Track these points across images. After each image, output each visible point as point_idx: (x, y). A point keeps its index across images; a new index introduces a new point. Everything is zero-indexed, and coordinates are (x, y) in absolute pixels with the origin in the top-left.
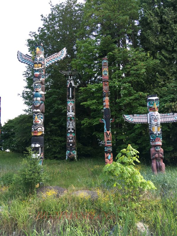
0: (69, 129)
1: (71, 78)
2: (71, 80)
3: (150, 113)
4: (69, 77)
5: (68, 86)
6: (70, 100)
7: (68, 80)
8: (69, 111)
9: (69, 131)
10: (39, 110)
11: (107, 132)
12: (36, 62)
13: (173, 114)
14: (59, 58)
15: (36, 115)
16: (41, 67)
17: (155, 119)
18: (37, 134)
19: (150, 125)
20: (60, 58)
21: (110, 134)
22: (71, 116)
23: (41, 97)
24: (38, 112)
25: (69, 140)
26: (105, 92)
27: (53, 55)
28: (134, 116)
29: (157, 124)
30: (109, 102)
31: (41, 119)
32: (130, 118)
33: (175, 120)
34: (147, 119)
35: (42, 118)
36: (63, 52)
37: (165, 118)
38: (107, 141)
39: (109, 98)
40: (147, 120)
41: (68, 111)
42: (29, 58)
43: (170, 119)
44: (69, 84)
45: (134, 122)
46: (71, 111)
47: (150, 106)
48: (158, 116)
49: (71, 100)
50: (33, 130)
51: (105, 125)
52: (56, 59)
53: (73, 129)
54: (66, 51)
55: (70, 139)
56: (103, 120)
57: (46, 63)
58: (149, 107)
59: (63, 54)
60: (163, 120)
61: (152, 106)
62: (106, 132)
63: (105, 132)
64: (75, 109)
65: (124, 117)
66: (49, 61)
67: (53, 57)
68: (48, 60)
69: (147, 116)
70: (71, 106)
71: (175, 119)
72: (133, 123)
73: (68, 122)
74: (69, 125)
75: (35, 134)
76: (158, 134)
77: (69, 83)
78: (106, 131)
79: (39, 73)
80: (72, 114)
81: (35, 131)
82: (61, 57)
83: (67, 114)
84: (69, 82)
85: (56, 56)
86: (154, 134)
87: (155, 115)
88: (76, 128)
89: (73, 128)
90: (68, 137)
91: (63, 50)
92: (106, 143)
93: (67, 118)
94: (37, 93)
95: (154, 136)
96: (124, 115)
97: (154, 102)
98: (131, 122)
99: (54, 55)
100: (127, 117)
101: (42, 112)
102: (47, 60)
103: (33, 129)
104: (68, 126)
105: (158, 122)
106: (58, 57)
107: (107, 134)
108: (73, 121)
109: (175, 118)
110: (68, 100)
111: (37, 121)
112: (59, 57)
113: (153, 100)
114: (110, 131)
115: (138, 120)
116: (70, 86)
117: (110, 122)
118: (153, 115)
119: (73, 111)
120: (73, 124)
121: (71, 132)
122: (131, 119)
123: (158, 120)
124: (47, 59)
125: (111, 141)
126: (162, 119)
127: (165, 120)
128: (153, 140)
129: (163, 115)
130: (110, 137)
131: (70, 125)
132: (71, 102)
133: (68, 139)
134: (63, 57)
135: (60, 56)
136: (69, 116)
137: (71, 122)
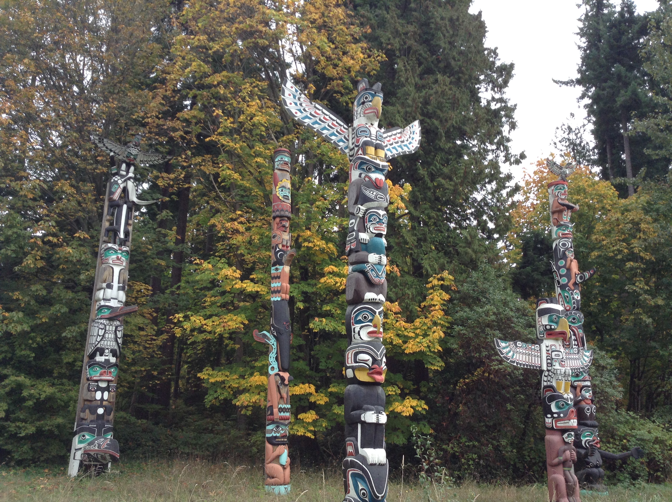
0: (101, 352)
1: (128, 171)
2: (129, 179)
3: (549, 342)
4: (124, 166)
5: (116, 196)
6: (116, 247)
7: (117, 174)
8: (110, 286)
9: (99, 359)
11: (282, 374)
12: (369, 139)
14: (406, 146)
15: (377, 311)
17: (562, 361)
19: (546, 374)
20: (408, 145)
22: (114, 303)
25: (96, 391)
26: (280, 250)
27: (393, 132)
29: (565, 372)
32: (510, 352)
33: (581, 368)
34: (541, 357)
36: (413, 133)
38: (278, 403)
40: (539, 359)
41: (104, 285)
42: (327, 117)
43: (575, 363)
44: (119, 191)
45: (517, 363)
46: (115, 284)
47: (551, 326)
49: (120, 245)
50: (370, 363)
51: (275, 351)
52: (401, 147)
53: (114, 353)
54: (418, 133)
55: (99, 389)
56: (265, 336)
58: (548, 327)
59: (413, 139)
61: (556, 327)
63: (272, 373)
65: (499, 346)
69: (540, 350)
70: (117, 270)
72: (515, 364)
73: (101, 327)
74: (103, 336)
75: (379, 378)
77: (122, 186)
78: (276, 371)
80: (120, 299)
82: (410, 144)
83: (100, 294)
84: (120, 182)
85: (401, 137)
86: (563, 399)
87: (562, 351)
89: (116, 348)
91: (414, 127)
92: (275, 410)
93: (95, 307)
95: (563, 405)
96: (499, 341)
97: (559, 317)
98: (511, 361)
99: (396, 134)
100: (504, 348)
103: (365, 356)
104: (95, 340)
106: (404, 141)
108: (118, 323)
109: (581, 362)
110: (109, 245)
112: (405, 143)
113: (558, 312)
115: (524, 357)
116: (121, 198)
118: (557, 349)
119: (121, 288)
120: (119, 335)
121: (107, 361)
125: (290, 406)
127: (570, 365)
128: (562, 415)
131: (107, 335)
132: (118, 256)
133: (92, 387)
134: (415, 146)
135: (408, 140)
136: (107, 304)
137: (111, 325)
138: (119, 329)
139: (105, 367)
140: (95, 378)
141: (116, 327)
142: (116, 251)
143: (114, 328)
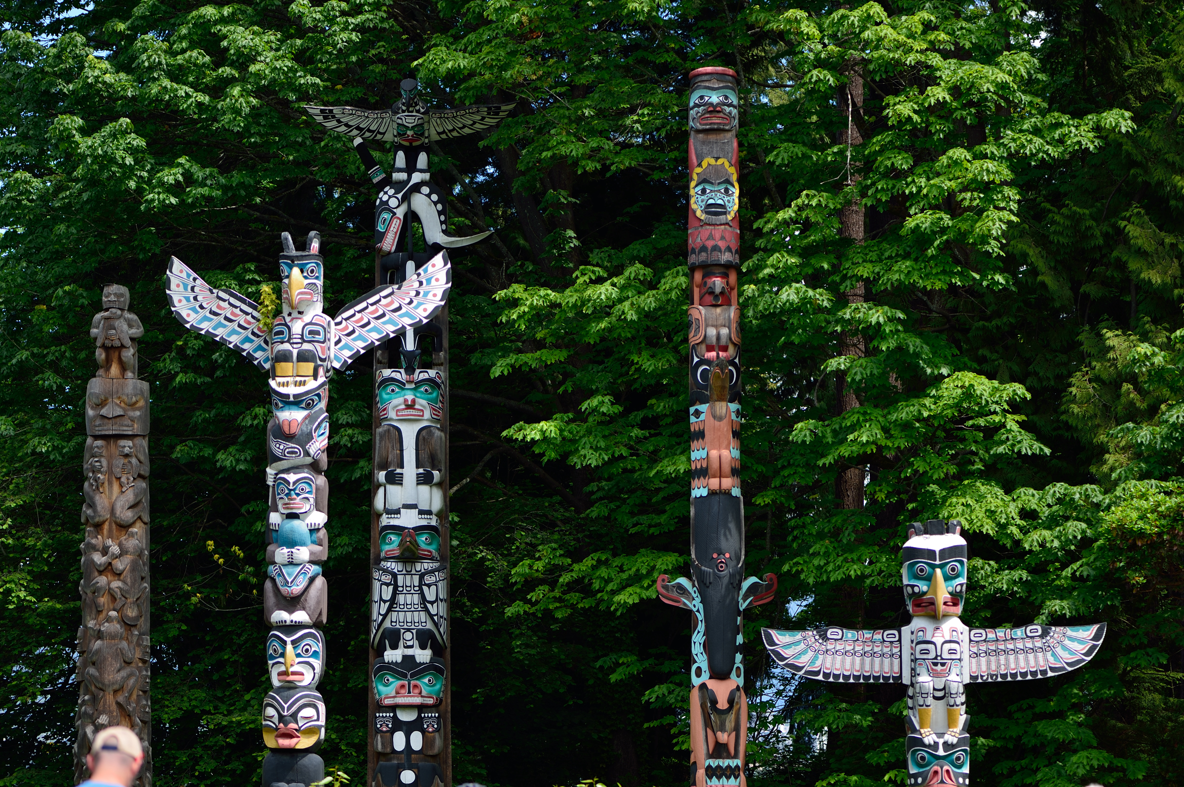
0: (393, 638)
1: (411, 168)
2: (416, 188)
3: (917, 623)
4: (400, 159)
5: (389, 243)
6: (400, 375)
7: (388, 181)
8: (394, 479)
9: (392, 656)
10: (300, 616)
11: (712, 685)
12: (286, 346)
13: (1045, 634)
14: (407, 315)
15: (288, 640)
16: (315, 376)
17: (935, 664)
18: (295, 740)
19: (910, 692)
20: (412, 312)
21: (731, 701)
22: (409, 519)
23: (313, 542)
24: (298, 626)
25: (392, 732)
26: (702, 362)
27: (371, 300)
28: (825, 638)
29: (944, 688)
30: (734, 443)
31: (311, 660)
32: (803, 652)
33: (1052, 669)
34: (900, 657)
35: (315, 654)
36: (429, 281)
37: (997, 652)
38: (711, 756)
39: (734, 406)
40: (896, 662)
41: (381, 476)
42: (237, 311)
43: (1027, 660)
44: (396, 225)
45: (827, 675)
46: (410, 470)
47: (913, 586)
48: (954, 646)
49: (410, 370)
50: (276, 719)
51: (701, 627)
52: (391, 322)
53: (425, 638)
54: (442, 276)
55: (398, 725)
56: (680, 587)
57: (337, 343)
58: (909, 589)
59: (426, 294)
60: (989, 663)
61: (925, 588)
62: (703, 686)
63: (696, 681)
64: (443, 456)
65: (773, 643)
66: (353, 332)
67: (371, 309)
68: (346, 328)
69: (900, 640)
70: (409, 432)
71: (1051, 659)
72: (820, 677)
73: (387, 578)
74: (393, 601)
75: (285, 743)
76: (945, 744)
77: (400, 212)
78: (705, 677)
79: (304, 413)
80: (424, 506)
81: (286, 724)
82: (417, 307)
83: (379, 503)
84: (393, 203)
85: (392, 302)
86: (925, 745)
87: (938, 640)
88: (454, 623)
89: (429, 626)
90: (381, 708)
91: (430, 269)
92: (701, 773)
93: (374, 533)
94: (296, 523)
95: (923, 758)
96: (773, 633)
97: (933, 567)
98: (807, 672)
99: (379, 300)
100: (788, 645)
101: (317, 625)
102: (342, 330)
103: (270, 711)
104: (377, 610)
105: (953, 677)
106: (399, 308)
107: (714, 702)
108: (427, 565)
109: (1054, 655)
110: (387, 373)
111: (294, 673)
112: (403, 310)
113: (930, 554)
114: (736, 681)
115: (848, 660)
116: (401, 244)
117: (743, 606)
118: (928, 638)
119: (425, 479)
120: (430, 594)
121: (409, 660)
122: (810, 654)
123: (955, 671)
124: (340, 323)
125: (739, 762)
126: (983, 660)
127: (999, 666)
128: (920, 780)
129: (991, 636)
130: (737, 729)
131: (401, 599)
132: (410, 397)
133: (383, 721)
134: (430, 308)
135: (411, 302)
136: (394, 522)
137: (409, 573)
138: (428, 579)
139: (404, 676)
140: (387, 702)
141: (422, 577)
142: (401, 385)
143: (416, 579)
